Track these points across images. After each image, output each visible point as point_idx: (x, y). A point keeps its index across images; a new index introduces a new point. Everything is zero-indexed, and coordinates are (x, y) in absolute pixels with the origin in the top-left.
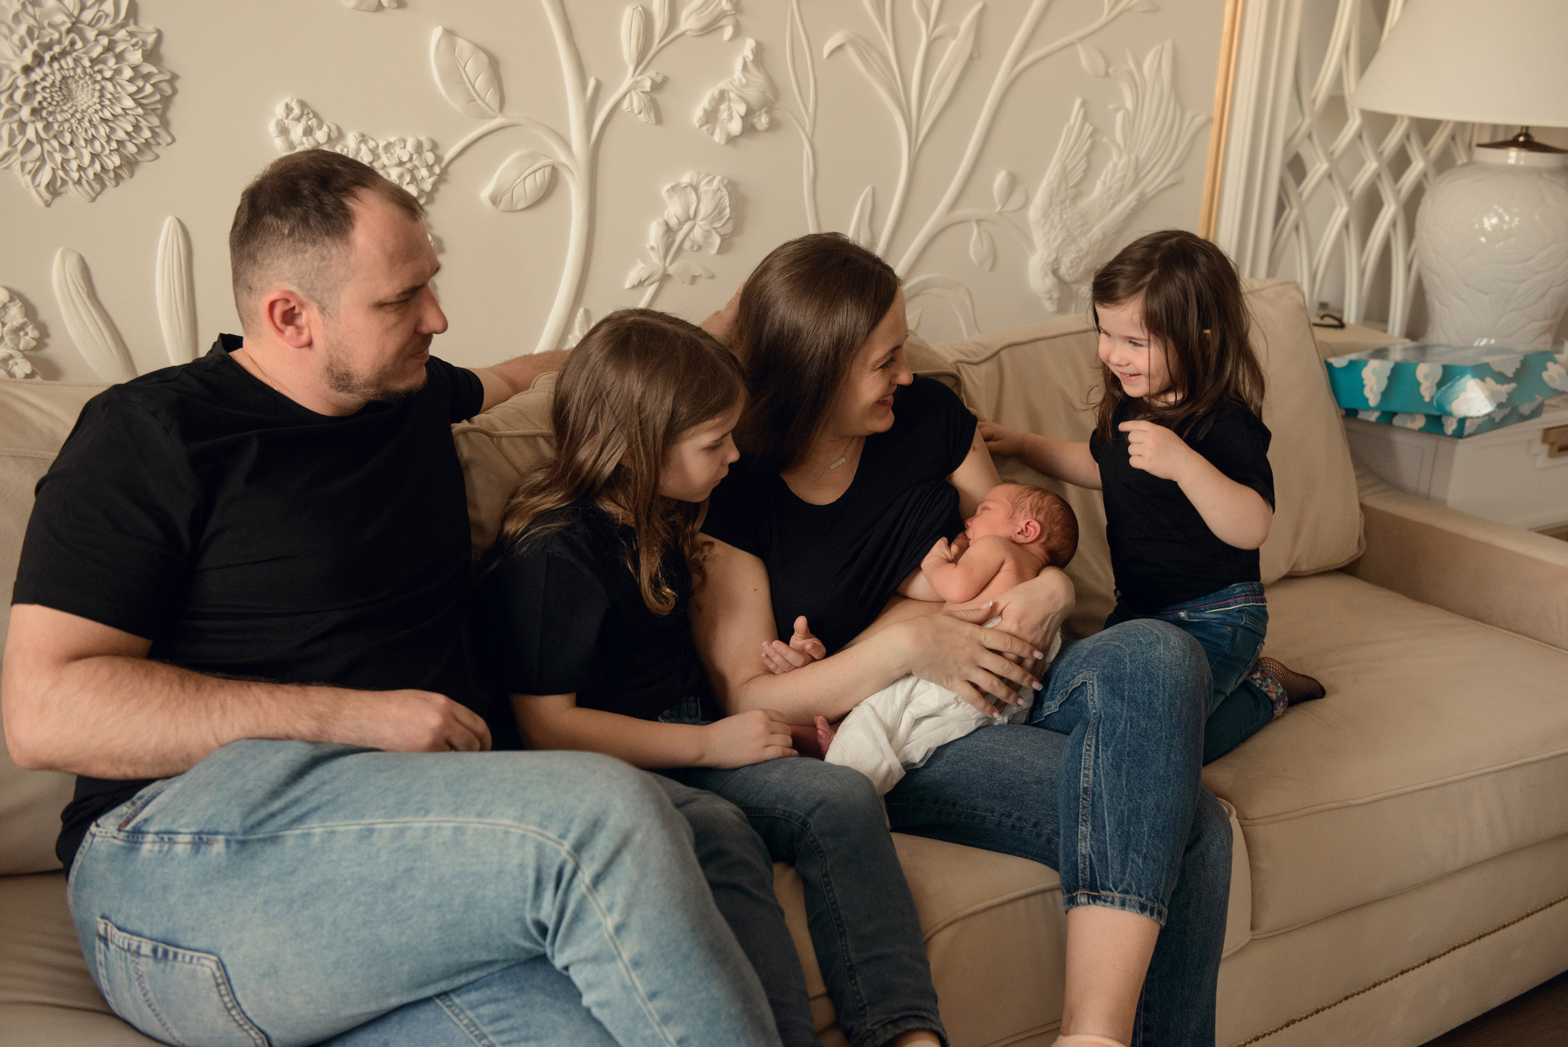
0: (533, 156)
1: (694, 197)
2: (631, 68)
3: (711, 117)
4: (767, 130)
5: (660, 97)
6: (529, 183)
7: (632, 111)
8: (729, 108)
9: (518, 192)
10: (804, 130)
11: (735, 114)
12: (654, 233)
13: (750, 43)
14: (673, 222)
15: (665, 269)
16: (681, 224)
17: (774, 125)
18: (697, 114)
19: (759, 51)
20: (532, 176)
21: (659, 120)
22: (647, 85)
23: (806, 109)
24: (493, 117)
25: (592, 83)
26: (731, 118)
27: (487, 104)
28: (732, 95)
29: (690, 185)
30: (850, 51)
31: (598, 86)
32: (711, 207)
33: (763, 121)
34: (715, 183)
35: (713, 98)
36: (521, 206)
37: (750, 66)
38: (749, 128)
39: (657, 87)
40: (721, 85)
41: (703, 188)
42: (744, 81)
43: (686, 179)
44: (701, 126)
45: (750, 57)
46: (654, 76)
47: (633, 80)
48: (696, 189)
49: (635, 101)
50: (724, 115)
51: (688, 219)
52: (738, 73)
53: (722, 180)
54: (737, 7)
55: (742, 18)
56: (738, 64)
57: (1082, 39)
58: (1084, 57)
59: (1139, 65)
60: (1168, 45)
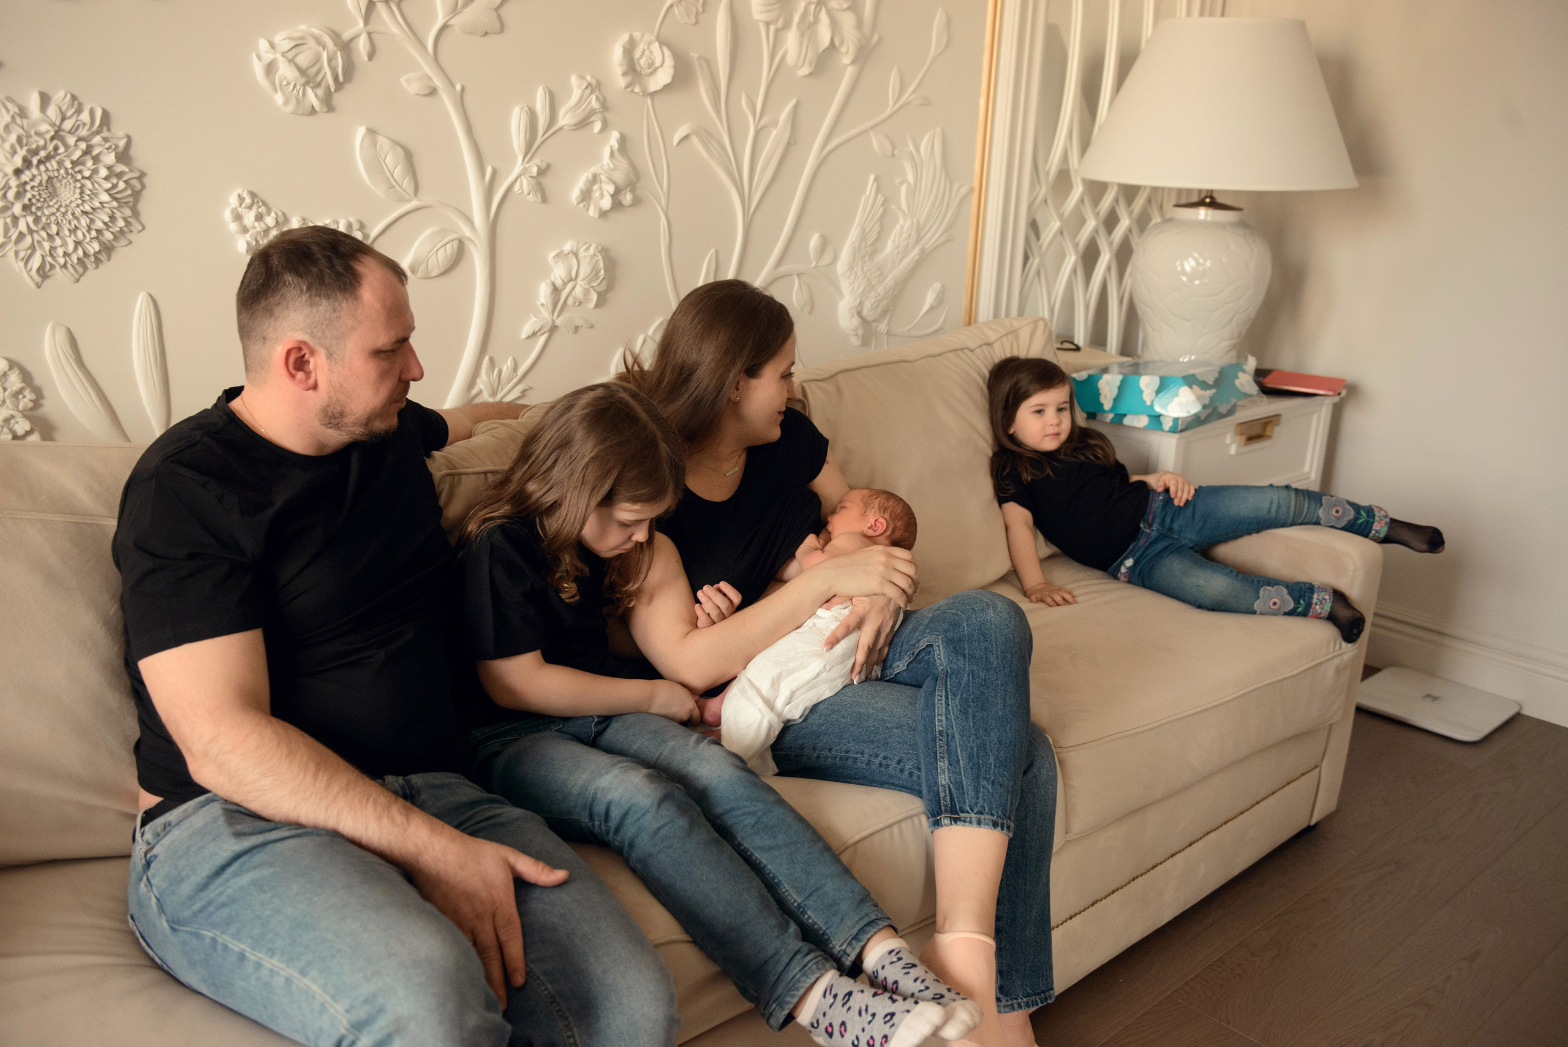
0: (443, 232)
1: (575, 261)
2: (520, 158)
3: (586, 196)
4: (631, 206)
5: (545, 181)
6: (441, 254)
7: (523, 192)
8: (601, 188)
9: (432, 261)
10: (661, 205)
11: (605, 193)
12: (543, 292)
13: (614, 137)
14: (559, 283)
15: (553, 322)
16: (565, 284)
17: (637, 202)
18: (575, 194)
19: (623, 141)
20: (443, 248)
21: (544, 200)
22: (534, 171)
23: (662, 188)
24: (409, 201)
25: (489, 171)
26: (602, 196)
27: (404, 190)
28: (603, 177)
29: (572, 252)
30: (695, 140)
31: (494, 173)
32: (589, 270)
33: (627, 198)
34: (592, 250)
35: (588, 181)
36: (435, 273)
37: (616, 153)
38: (617, 204)
39: (542, 172)
40: (593, 169)
41: (581, 254)
42: (612, 166)
43: (568, 247)
44: (578, 204)
45: (616, 146)
46: (539, 163)
47: (522, 167)
48: (576, 255)
49: (525, 184)
50: (597, 194)
51: (571, 280)
52: (606, 160)
53: (597, 247)
54: (605, 105)
55: (608, 115)
56: (607, 152)
57: (873, 128)
58: (876, 142)
59: (917, 148)
60: (938, 132)
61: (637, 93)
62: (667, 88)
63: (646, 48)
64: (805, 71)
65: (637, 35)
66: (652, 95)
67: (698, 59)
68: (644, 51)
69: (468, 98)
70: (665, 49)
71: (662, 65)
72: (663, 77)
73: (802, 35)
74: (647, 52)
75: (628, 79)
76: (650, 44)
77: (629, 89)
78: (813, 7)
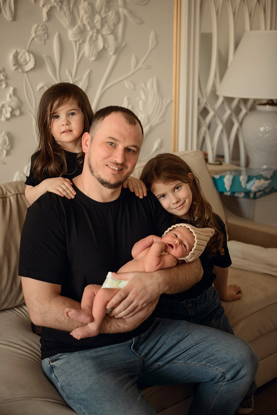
4: (19, 115)
8: (6, 110)
10: (32, 114)
13: (11, 89)
17: (21, 114)
19: (15, 92)
23: (32, 107)
26: (7, 112)
28: (6, 105)
33: (17, 113)
34: (3, 134)
35: (0, 107)
37: (12, 96)
38: (13, 115)
40: (2, 102)
42: (10, 100)
45: (12, 93)
50: (4, 112)
52: (8, 98)
53: (5, 133)
54: (6, 77)
55: (8, 81)
56: (8, 96)
57: (125, 79)
58: (127, 84)
59: (146, 85)
60: (155, 79)
61: (20, 72)
62: (32, 69)
63: (23, 54)
64: (93, 58)
65: (19, 50)
66: (27, 72)
67: (47, 57)
68: (22, 56)
70: (31, 55)
71: (30, 60)
72: (31, 65)
73: (91, 45)
74: (23, 56)
75: (16, 67)
76: (24, 53)
77: (17, 71)
78: (95, 34)
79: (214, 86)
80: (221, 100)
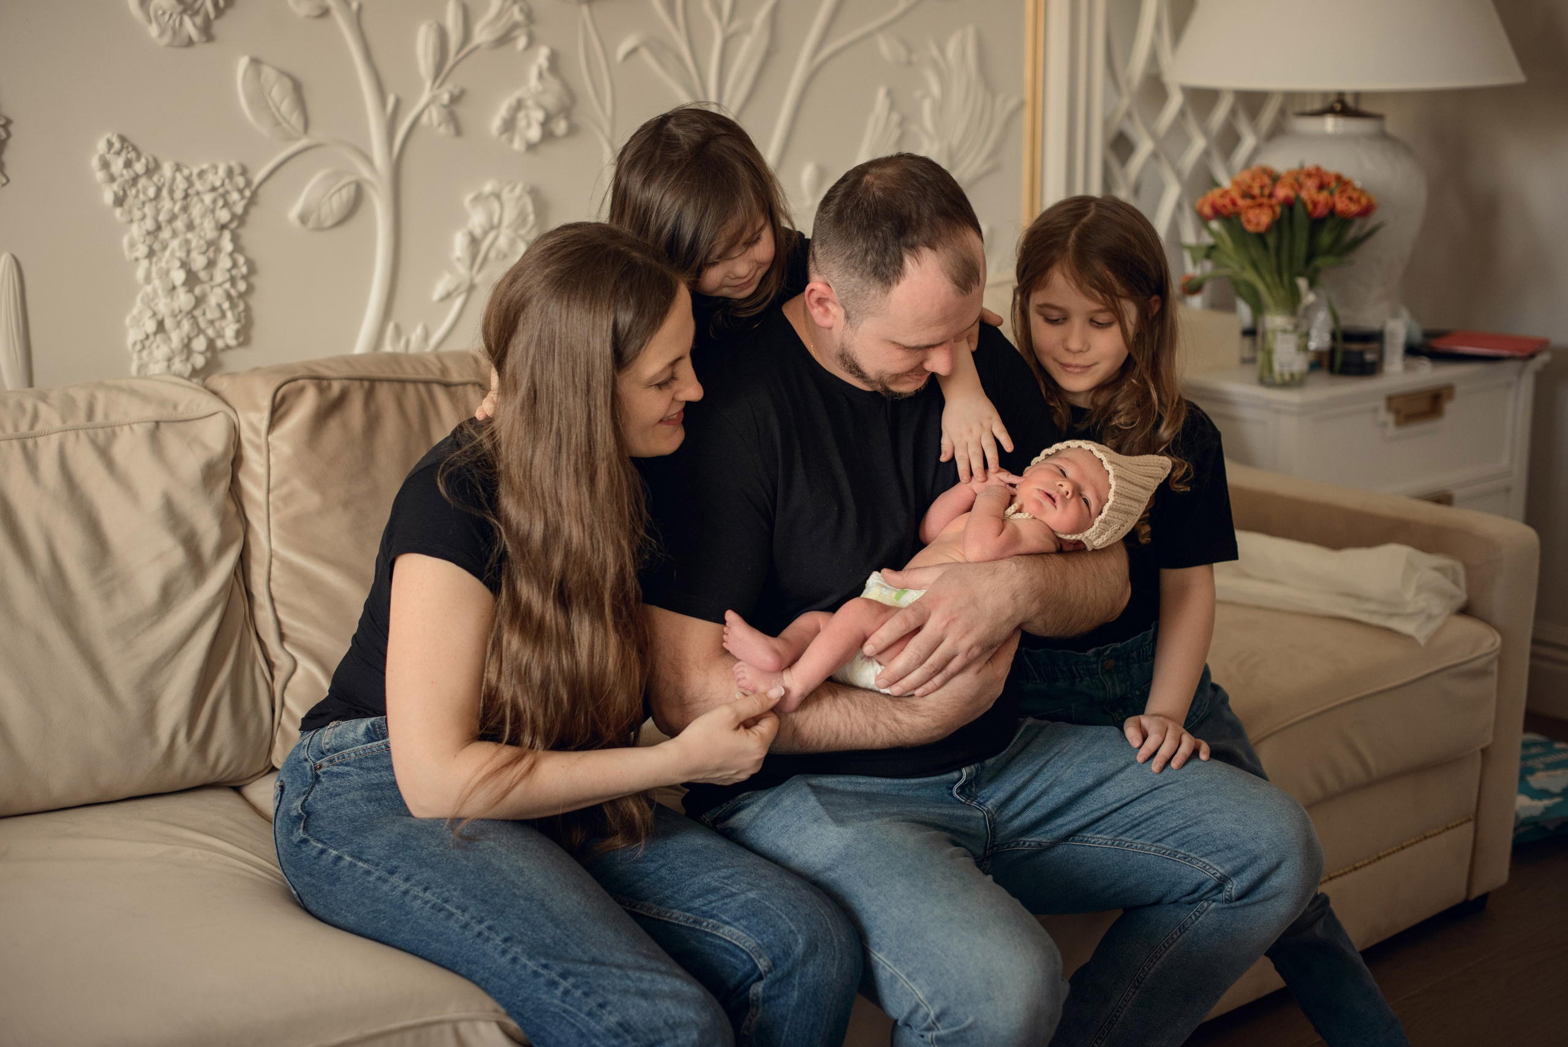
0: (338, 175)
1: (497, 205)
2: (428, 84)
3: (509, 125)
4: (566, 135)
5: (459, 109)
6: (335, 201)
7: (431, 125)
8: (527, 116)
9: (325, 209)
10: (600, 131)
11: (533, 121)
12: (460, 244)
13: (543, 54)
14: (478, 232)
15: (472, 279)
16: (485, 234)
17: (573, 130)
18: (496, 123)
19: (554, 59)
20: (338, 193)
21: (458, 131)
22: (445, 98)
23: (603, 109)
24: (298, 139)
25: (391, 101)
26: (529, 125)
27: (292, 127)
28: (530, 103)
29: (493, 194)
30: (645, 55)
31: (398, 103)
32: (514, 215)
33: (561, 127)
34: (518, 191)
35: (511, 108)
36: (329, 223)
37: (546, 74)
38: (548, 135)
39: (455, 99)
40: (518, 93)
41: (506, 196)
42: (540, 88)
43: (488, 188)
44: (499, 136)
45: (546, 64)
46: (452, 89)
47: (431, 94)
48: (499, 197)
49: (434, 115)
50: (522, 123)
51: (493, 228)
52: (533, 82)
53: (524, 188)
54: (530, 17)
55: (535, 28)
56: (533, 73)
57: (882, 29)
58: (884, 46)
59: (942, 51)
60: (971, 30)
69: (367, 17)
79: (1154, 58)
80: (1176, 101)
